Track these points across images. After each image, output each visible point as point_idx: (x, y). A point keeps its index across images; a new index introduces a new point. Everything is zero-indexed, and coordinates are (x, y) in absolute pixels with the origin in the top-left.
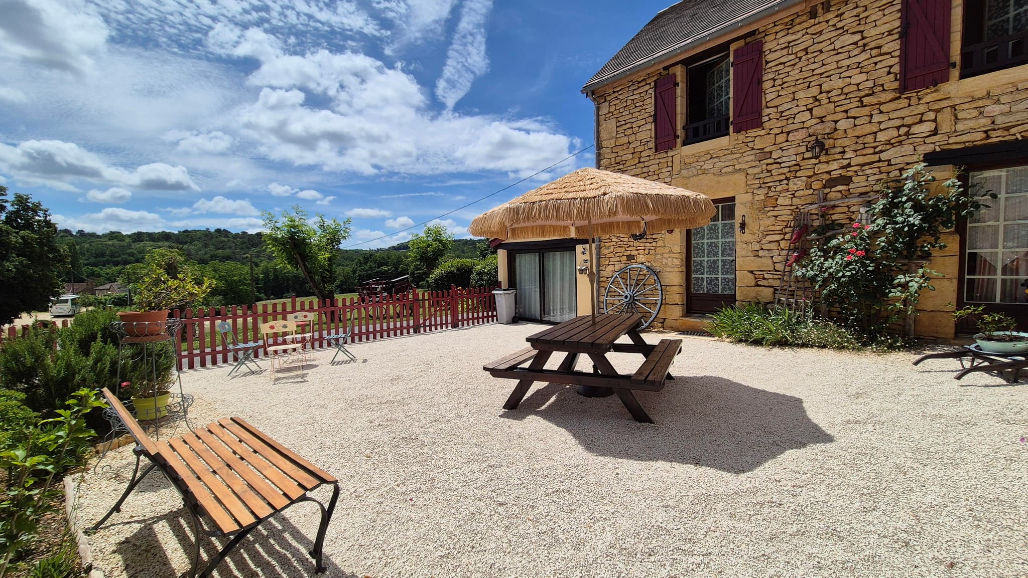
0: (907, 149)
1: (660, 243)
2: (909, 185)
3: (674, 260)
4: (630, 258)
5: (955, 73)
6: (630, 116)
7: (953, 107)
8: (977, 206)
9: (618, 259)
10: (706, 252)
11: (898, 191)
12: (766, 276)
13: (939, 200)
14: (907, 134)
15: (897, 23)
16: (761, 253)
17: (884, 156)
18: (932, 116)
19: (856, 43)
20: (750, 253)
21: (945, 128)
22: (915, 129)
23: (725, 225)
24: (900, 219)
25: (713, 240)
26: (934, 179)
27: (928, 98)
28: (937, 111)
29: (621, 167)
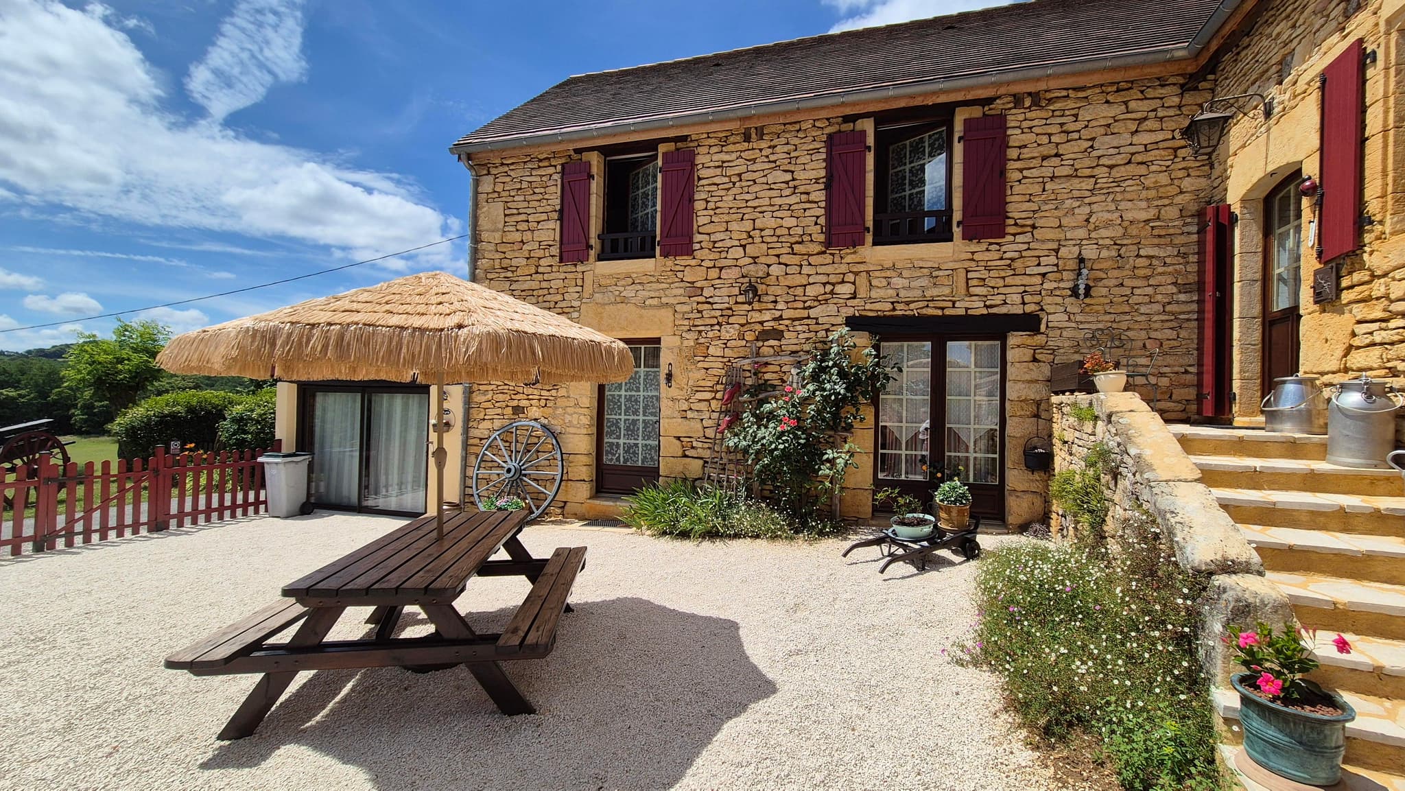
0: (832, 309)
1: (562, 392)
2: (835, 349)
3: (581, 417)
4: (518, 410)
5: (869, 238)
6: (526, 204)
7: (868, 272)
8: (887, 378)
9: (499, 411)
10: (623, 407)
11: (826, 353)
12: (695, 444)
13: (859, 368)
14: (832, 292)
15: (823, 173)
16: (690, 415)
17: (813, 313)
18: (850, 277)
19: (787, 183)
20: (676, 414)
21: (862, 293)
22: (839, 289)
23: (647, 374)
24: (828, 386)
25: (633, 393)
26: (855, 346)
27: (849, 259)
28: (856, 274)
29: (509, 274)
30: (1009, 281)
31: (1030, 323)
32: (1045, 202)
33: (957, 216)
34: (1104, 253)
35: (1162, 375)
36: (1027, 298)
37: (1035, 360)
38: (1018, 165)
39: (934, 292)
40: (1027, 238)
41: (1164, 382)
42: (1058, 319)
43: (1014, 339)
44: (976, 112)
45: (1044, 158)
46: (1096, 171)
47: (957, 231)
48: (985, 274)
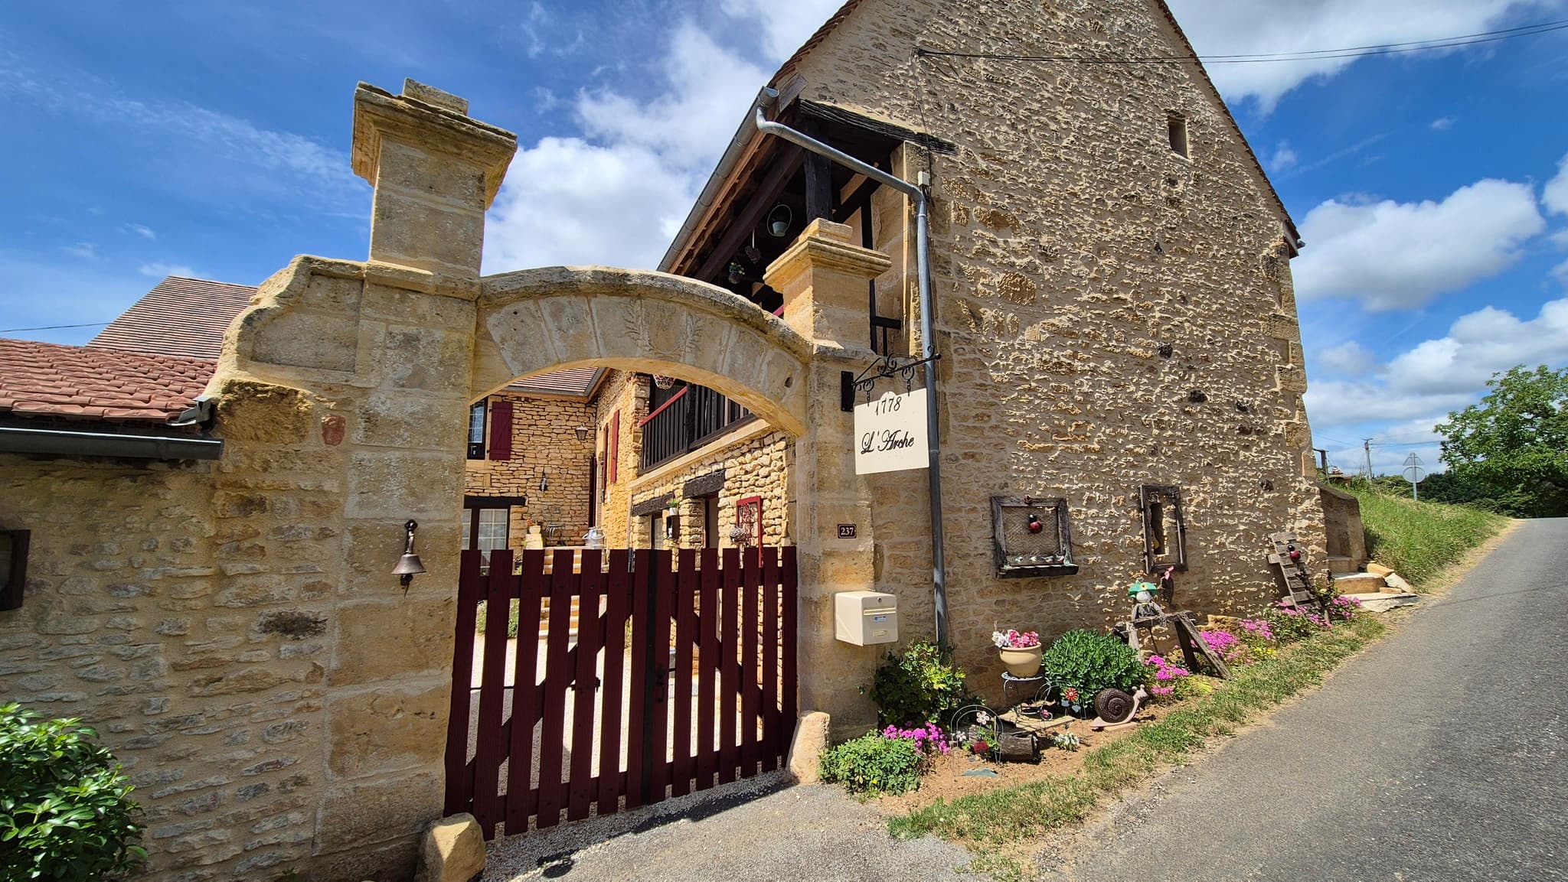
30: (511, 481)
31: (520, 501)
32: (529, 446)
33: (487, 448)
34: (554, 471)
35: (576, 525)
36: (520, 490)
37: (522, 519)
38: (518, 427)
39: (474, 484)
40: (521, 461)
41: (576, 528)
42: (533, 500)
43: (513, 508)
44: (499, 400)
45: (530, 425)
46: (551, 435)
47: (487, 455)
48: (500, 477)
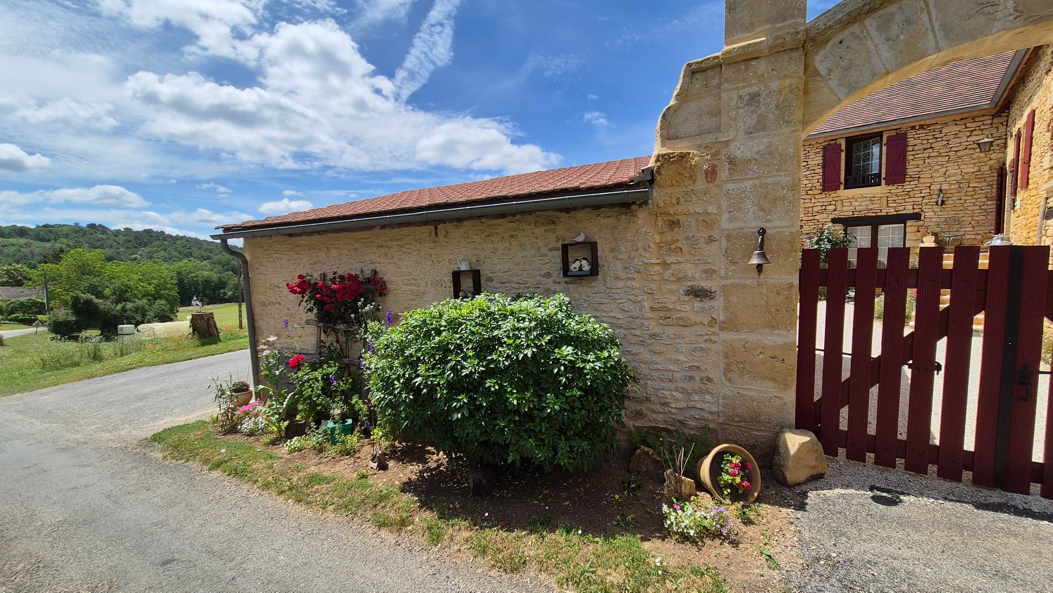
0: (825, 215)
2: (826, 232)
5: (842, 187)
7: (842, 200)
8: (850, 242)
11: (822, 233)
13: (837, 238)
14: (825, 209)
15: (821, 161)
17: (816, 218)
18: (834, 203)
19: (805, 166)
21: (839, 208)
22: (828, 207)
24: (823, 246)
26: (835, 230)
27: (833, 195)
28: (836, 201)
30: (907, 200)
31: (916, 217)
32: (925, 168)
33: (883, 175)
34: (952, 187)
35: (979, 234)
36: (915, 207)
37: (918, 231)
38: (912, 153)
39: (872, 207)
40: (916, 182)
41: (979, 237)
42: (929, 214)
43: (909, 223)
44: (893, 133)
45: (925, 149)
46: (949, 154)
47: (883, 182)
48: (895, 198)
